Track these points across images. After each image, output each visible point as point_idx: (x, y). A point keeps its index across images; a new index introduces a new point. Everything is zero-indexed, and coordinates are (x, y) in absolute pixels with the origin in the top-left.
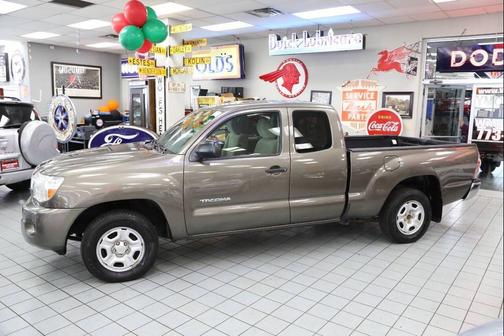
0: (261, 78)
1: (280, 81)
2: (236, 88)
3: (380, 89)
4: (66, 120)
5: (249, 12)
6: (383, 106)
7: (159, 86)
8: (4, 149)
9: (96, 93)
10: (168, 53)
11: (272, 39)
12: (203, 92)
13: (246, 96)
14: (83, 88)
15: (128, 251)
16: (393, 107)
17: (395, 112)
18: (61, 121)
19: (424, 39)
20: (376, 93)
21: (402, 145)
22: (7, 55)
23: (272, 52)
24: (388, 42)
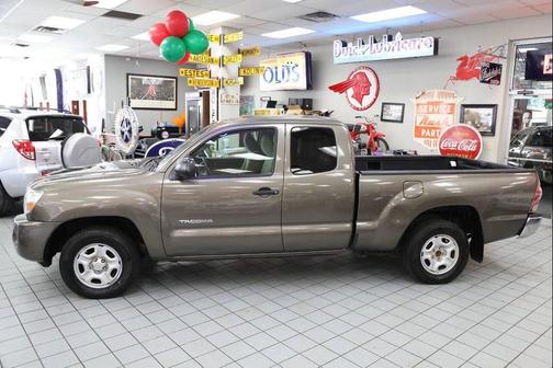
0: (331, 88)
1: (350, 91)
2: (304, 100)
3: (459, 101)
4: (130, 131)
5: (301, 17)
6: (462, 121)
7: (213, 98)
8: (46, 160)
9: (171, 104)
10: (221, 63)
11: (337, 45)
12: (272, 104)
13: (315, 108)
14: (158, 99)
15: (105, 268)
16: (473, 123)
17: (473, 128)
18: (126, 133)
19: (511, 41)
20: (453, 105)
21: (461, 168)
22: (89, 67)
23: (336, 60)
24: (469, 45)
